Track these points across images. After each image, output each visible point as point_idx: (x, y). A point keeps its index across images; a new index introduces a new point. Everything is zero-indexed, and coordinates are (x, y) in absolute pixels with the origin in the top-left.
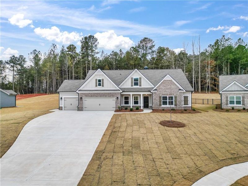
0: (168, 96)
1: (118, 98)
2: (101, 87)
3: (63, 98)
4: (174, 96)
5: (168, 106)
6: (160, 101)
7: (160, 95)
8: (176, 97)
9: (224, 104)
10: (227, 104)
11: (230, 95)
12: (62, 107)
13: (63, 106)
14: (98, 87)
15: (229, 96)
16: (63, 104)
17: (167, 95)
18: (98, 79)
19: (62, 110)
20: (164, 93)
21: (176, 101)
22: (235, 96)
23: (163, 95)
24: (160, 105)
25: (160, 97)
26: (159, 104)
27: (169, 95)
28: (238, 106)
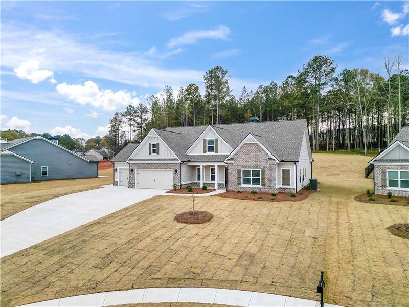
0: (251, 170)
1: (176, 171)
2: (156, 154)
3: (118, 170)
4: (260, 170)
5: (251, 185)
6: (239, 178)
7: (239, 168)
8: (264, 172)
9: (378, 185)
10: (384, 186)
11: (389, 168)
12: (117, 182)
13: (118, 180)
14: (152, 154)
15: (388, 170)
16: (118, 178)
17: (251, 168)
18: (152, 143)
19: (117, 185)
20: (245, 164)
21: (263, 179)
22: (399, 171)
23: (243, 167)
24: (239, 184)
25: (239, 171)
26: (236, 182)
27: (253, 167)
28: (404, 191)
